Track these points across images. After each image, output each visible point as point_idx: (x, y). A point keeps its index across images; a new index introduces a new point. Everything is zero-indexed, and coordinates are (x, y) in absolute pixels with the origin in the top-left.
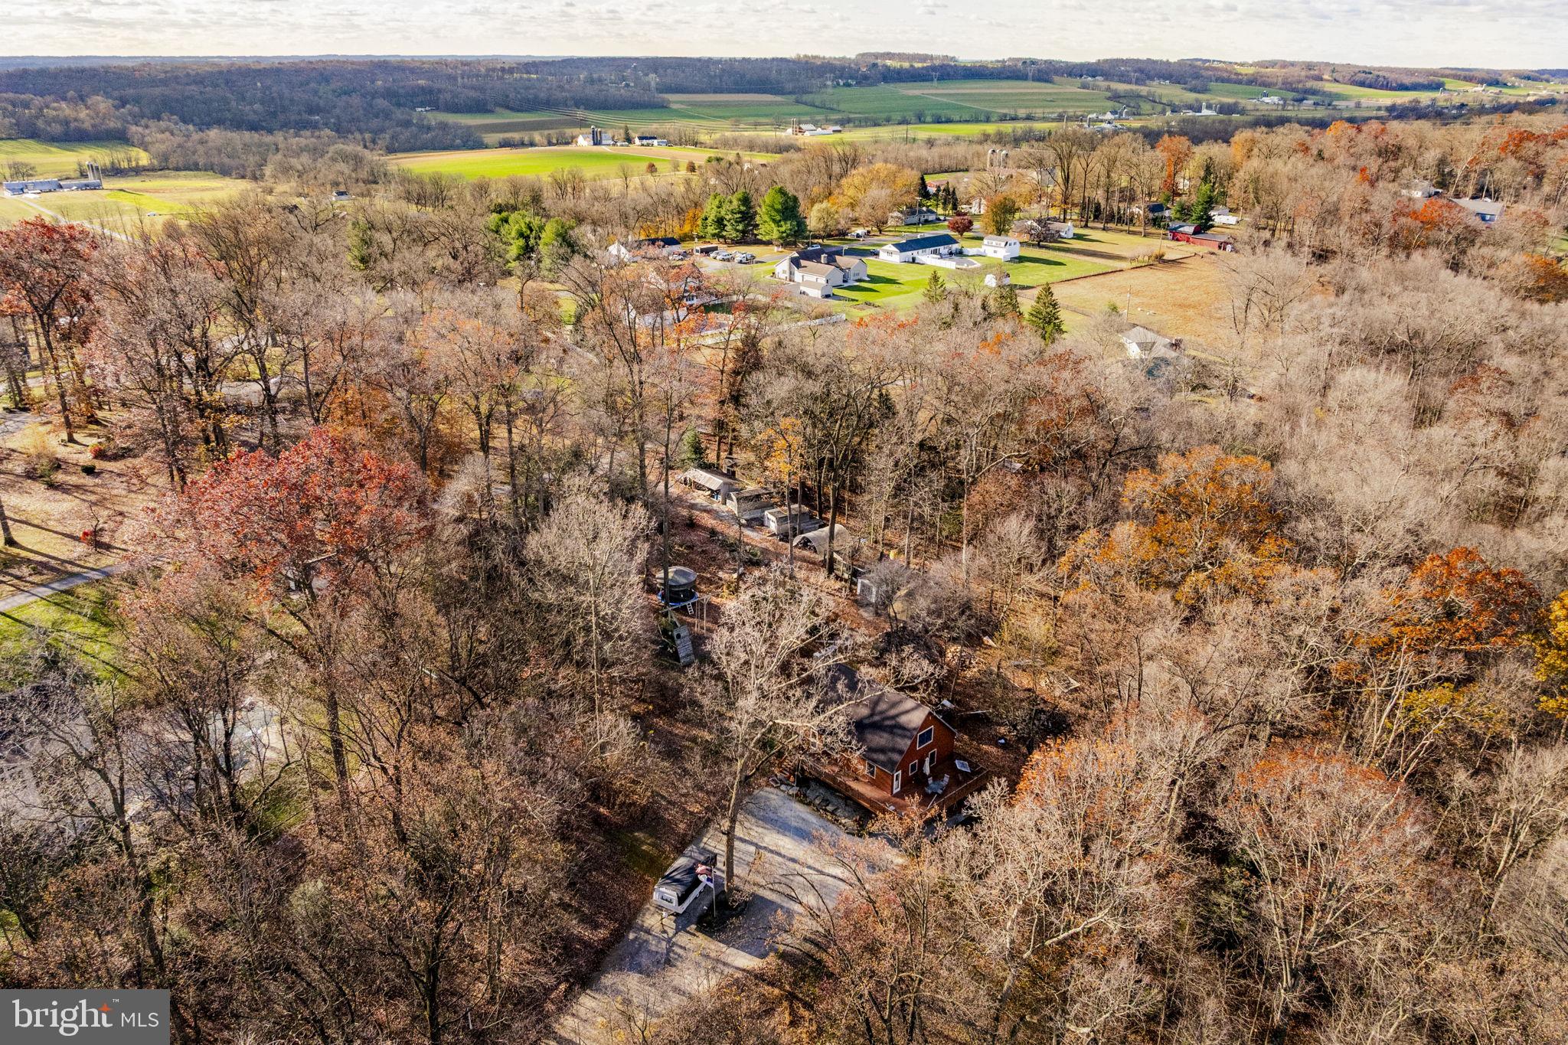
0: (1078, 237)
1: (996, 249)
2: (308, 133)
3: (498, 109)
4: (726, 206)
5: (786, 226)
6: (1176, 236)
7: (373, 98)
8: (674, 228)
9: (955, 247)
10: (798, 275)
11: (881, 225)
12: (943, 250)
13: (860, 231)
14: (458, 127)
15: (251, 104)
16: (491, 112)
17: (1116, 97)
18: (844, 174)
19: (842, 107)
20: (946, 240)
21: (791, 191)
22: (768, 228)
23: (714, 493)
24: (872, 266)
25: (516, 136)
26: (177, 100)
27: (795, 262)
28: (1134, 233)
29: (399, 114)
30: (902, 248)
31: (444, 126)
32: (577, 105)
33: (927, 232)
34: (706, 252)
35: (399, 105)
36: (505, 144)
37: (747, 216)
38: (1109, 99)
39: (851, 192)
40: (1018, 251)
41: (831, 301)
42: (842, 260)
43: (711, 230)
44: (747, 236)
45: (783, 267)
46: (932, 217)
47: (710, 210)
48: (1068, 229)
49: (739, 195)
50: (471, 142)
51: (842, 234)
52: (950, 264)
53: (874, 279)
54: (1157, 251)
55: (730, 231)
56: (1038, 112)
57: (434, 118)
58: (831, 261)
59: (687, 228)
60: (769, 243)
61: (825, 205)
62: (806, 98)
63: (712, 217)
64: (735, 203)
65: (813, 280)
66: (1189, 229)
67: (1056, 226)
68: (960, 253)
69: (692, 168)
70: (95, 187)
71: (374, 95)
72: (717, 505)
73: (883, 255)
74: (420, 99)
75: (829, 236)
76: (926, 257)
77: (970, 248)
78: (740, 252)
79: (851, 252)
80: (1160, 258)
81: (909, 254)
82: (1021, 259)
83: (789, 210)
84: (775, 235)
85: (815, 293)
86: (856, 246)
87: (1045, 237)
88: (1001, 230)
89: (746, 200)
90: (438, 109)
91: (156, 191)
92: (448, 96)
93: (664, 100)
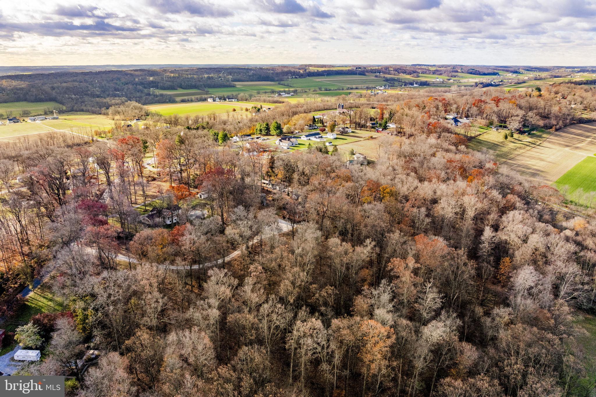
0: (353, 132)
1: (330, 136)
2: (118, 98)
3: (178, 88)
4: (262, 126)
5: (278, 131)
6: (378, 131)
7: (136, 85)
8: (248, 132)
9: (320, 136)
10: (281, 143)
11: (302, 130)
12: (317, 136)
13: (297, 132)
14: (166, 95)
15: (95, 88)
16: (176, 89)
17: (387, 80)
18: (293, 116)
19: (294, 85)
20: (318, 134)
21: (278, 122)
22: (273, 132)
23: (267, 184)
24: (299, 141)
25: (186, 98)
26: (71, 88)
27: (280, 140)
28: (367, 131)
29: (146, 91)
30: (307, 136)
31: (162, 95)
32: (205, 87)
33: (314, 132)
34: (257, 138)
35: (145, 88)
36: (183, 101)
37: (268, 129)
38: (384, 81)
39: (294, 121)
40: (336, 136)
41: (289, 150)
42: (292, 140)
43: (258, 132)
44: (268, 134)
45: (277, 142)
46: (316, 127)
47: (258, 127)
48: (350, 130)
49: (265, 123)
50: (171, 100)
51: (292, 133)
52: (318, 140)
53: (299, 144)
54: (370, 136)
55: (263, 133)
56: (360, 86)
57: (158, 92)
58: (289, 140)
59: (251, 132)
60: (273, 135)
61: (288, 125)
62: (282, 82)
63: (259, 129)
64: (265, 125)
65: (285, 145)
66: (381, 130)
67: (347, 129)
68: (321, 137)
69: (247, 110)
70: (57, 118)
71: (136, 84)
72: (268, 186)
73: (302, 138)
74: (152, 85)
75: (289, 133)
76: (312, 138)
77: (324, 136)
78: (266, 137)
79: (294, 137)
80: (372, 137)
81: (308, 138)
82: (336, 138)
83: (279, 127)
84: (275, 134)
85: (286, 148)
86: (296, 136)
87: (344, 133)
88: (332, 131)
89: (267, 125)
90: (158, 88)
91: (75, 119)
92: (162, 84)
93: (234, 84)
